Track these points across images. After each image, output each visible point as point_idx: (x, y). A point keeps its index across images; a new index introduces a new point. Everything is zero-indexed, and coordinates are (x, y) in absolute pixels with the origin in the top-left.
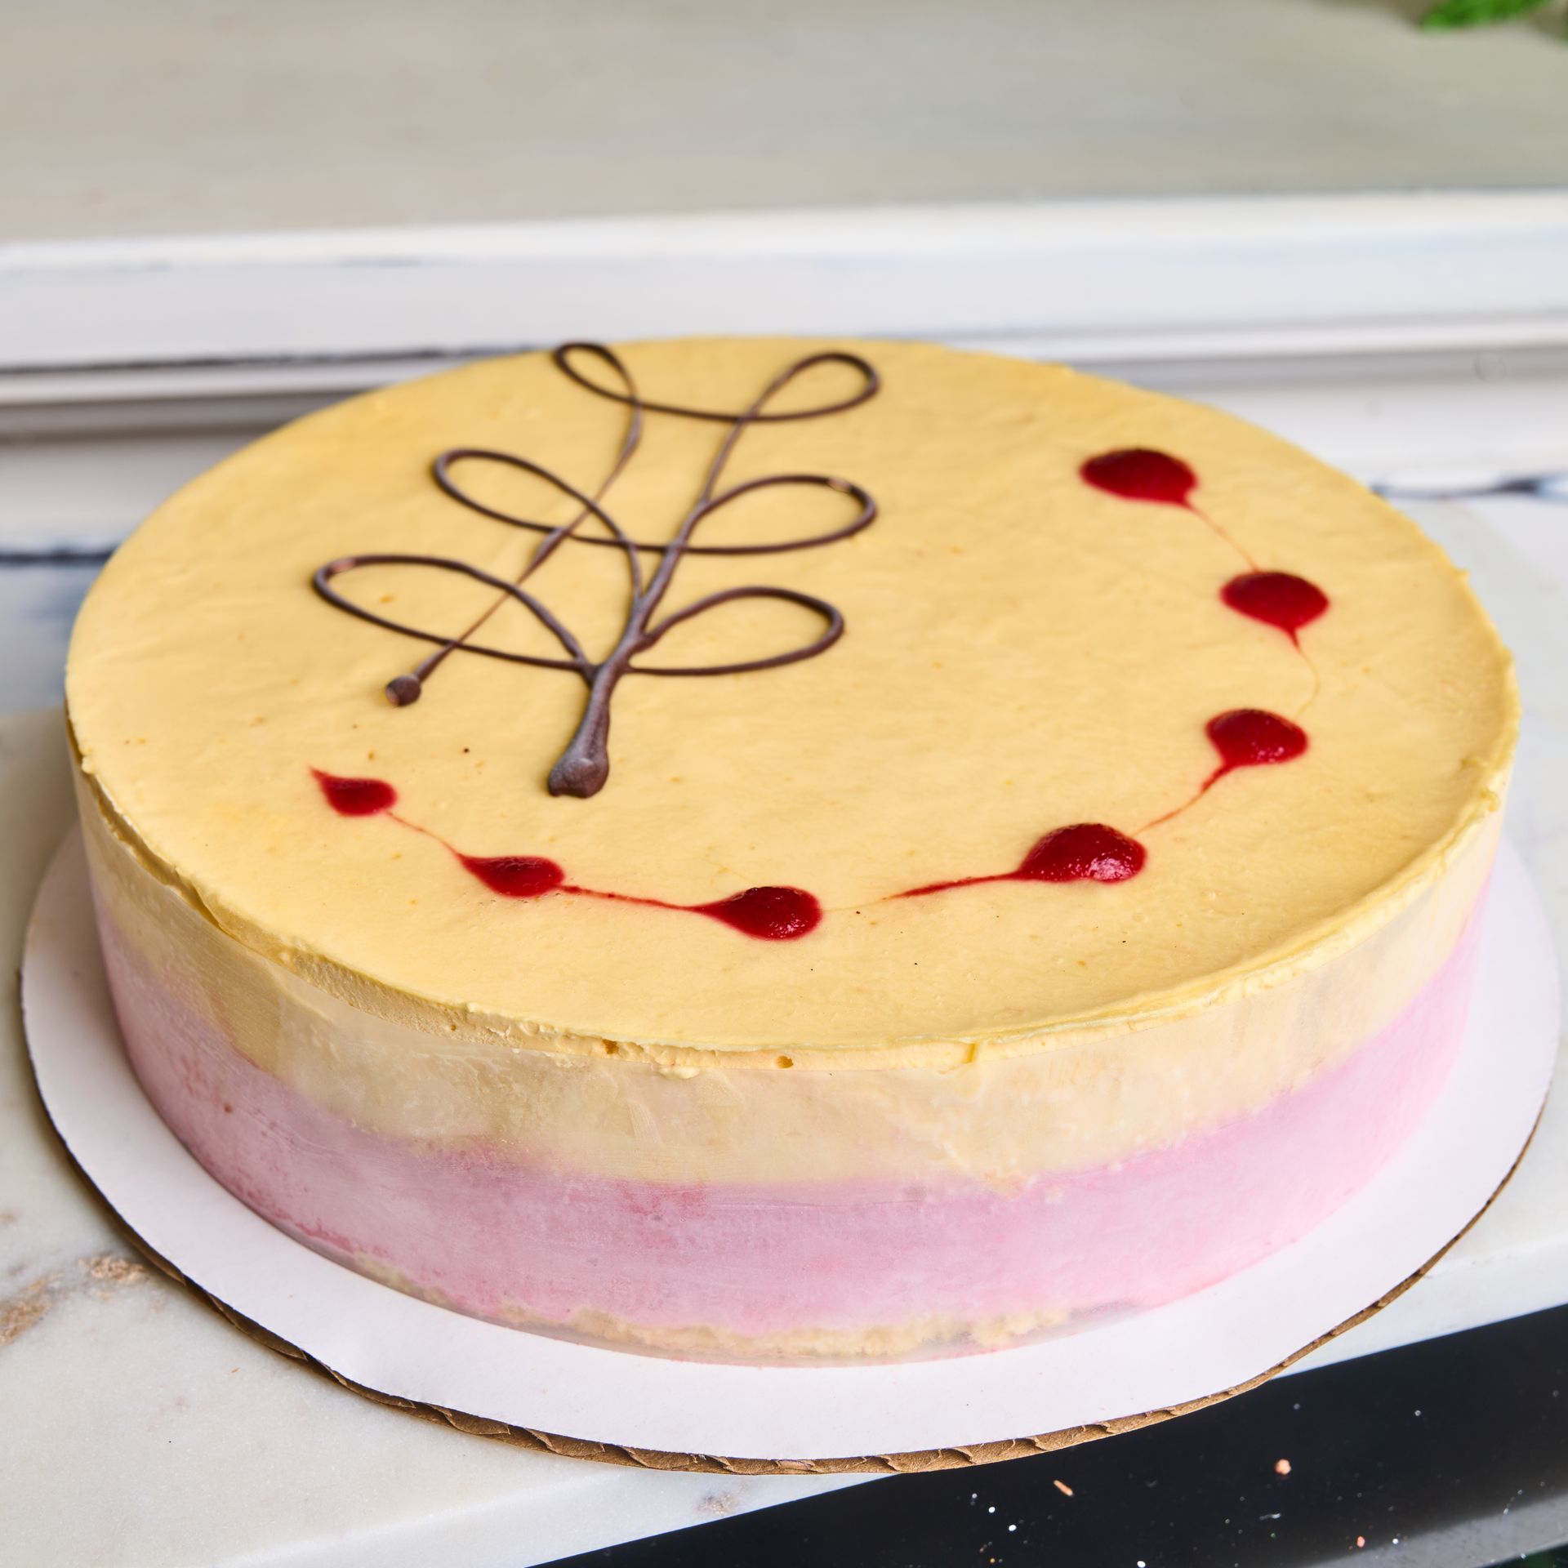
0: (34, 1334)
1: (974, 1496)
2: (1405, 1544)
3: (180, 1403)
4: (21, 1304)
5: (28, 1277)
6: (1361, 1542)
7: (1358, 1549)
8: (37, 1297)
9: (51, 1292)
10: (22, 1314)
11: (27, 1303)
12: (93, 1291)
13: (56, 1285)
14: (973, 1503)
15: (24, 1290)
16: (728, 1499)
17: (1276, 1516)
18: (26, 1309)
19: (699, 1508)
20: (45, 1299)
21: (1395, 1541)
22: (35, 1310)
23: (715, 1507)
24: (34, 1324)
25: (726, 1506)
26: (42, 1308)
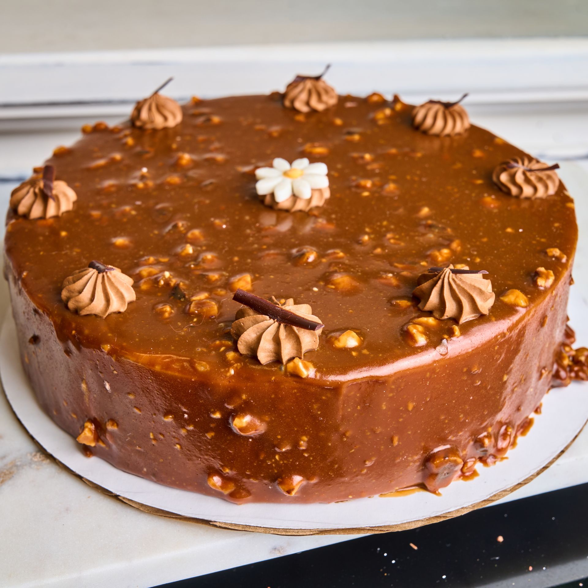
0: (10, 482)
1: (379, 549)
2: (548, 570)
3: (67, 510)
4: (5, 471)
5: (8, 460)
6: (531, 568)
7: (529, 572)
8: (11, 468)
9: (17, 466)
10: (5, 474)
11: (7, 470)
12: (33, 466)
13: (19, 463)
14: (378, 552)
15: (6, 465)
16: (282, 549)
17: (497, 558)
18: (7, 473)
19: (271, 552)
20: (14, 469)
21: (544, 568)
22: (10, 473)
23: (277, 552)
24: (10, 479)
25: (281, 552)
26: (13, 472)
